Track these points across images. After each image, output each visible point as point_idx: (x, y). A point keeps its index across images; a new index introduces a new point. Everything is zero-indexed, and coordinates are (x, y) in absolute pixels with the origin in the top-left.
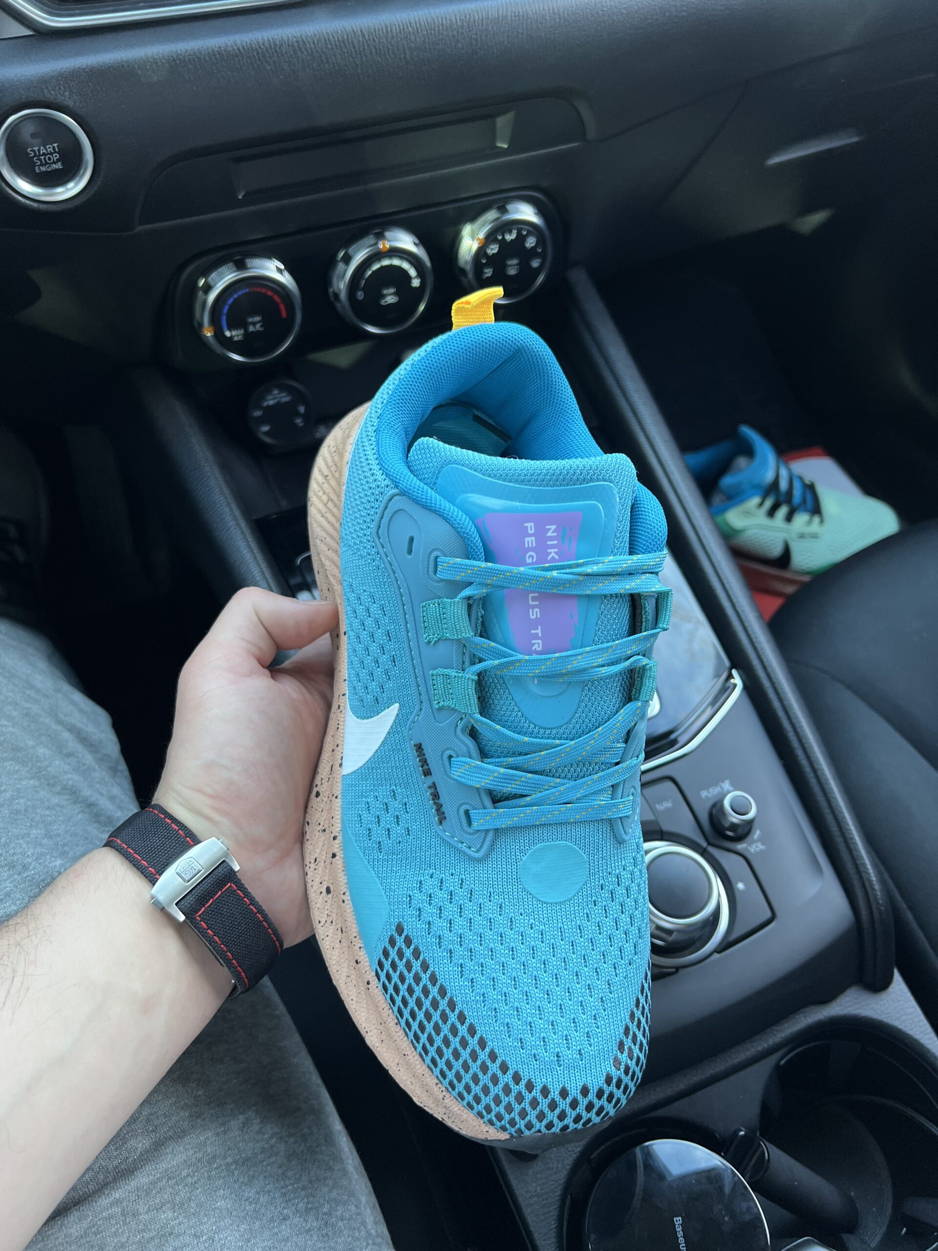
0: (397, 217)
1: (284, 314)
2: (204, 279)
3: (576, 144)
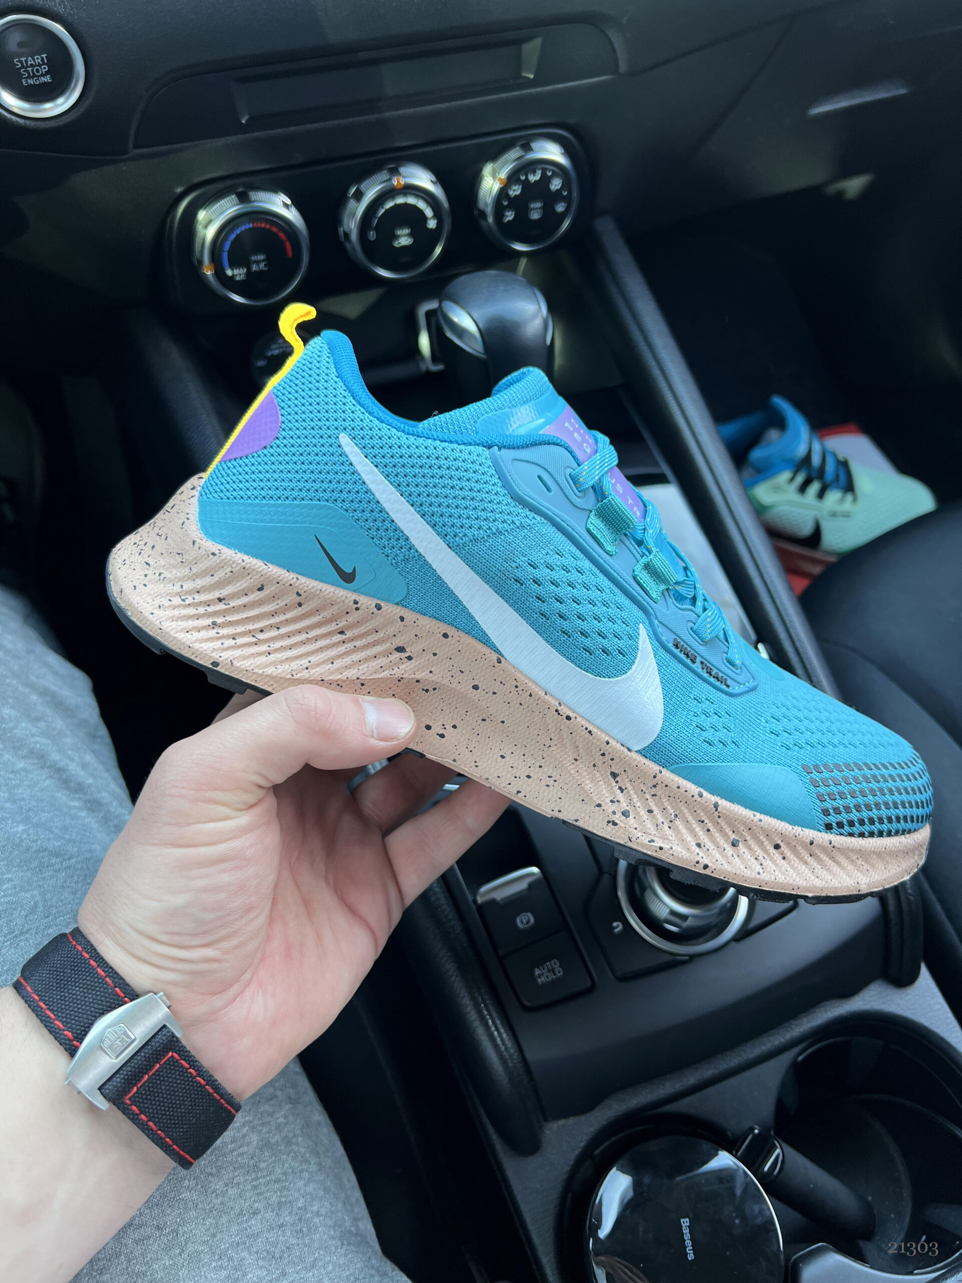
0: (413, 152)
1: (290, 253)
2: (205, 212)
3: (607, 77)
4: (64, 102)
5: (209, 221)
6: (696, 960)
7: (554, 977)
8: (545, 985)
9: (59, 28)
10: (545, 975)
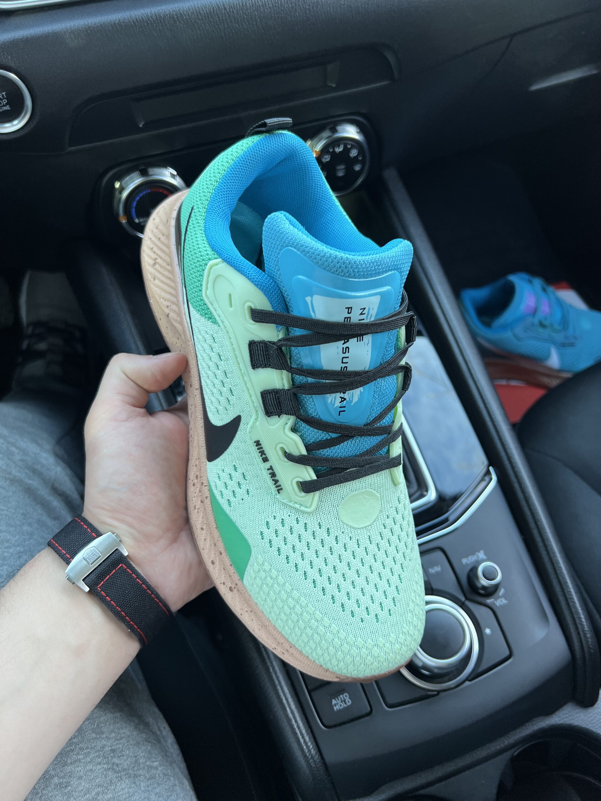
2: (119, 184)
3: (386, 83)
4: (20, 122)
5: (122, 189)
6: (442, 694)
7: (345, 706)
8: (339, 711)
9: (13, 76)
10: (339, 704)
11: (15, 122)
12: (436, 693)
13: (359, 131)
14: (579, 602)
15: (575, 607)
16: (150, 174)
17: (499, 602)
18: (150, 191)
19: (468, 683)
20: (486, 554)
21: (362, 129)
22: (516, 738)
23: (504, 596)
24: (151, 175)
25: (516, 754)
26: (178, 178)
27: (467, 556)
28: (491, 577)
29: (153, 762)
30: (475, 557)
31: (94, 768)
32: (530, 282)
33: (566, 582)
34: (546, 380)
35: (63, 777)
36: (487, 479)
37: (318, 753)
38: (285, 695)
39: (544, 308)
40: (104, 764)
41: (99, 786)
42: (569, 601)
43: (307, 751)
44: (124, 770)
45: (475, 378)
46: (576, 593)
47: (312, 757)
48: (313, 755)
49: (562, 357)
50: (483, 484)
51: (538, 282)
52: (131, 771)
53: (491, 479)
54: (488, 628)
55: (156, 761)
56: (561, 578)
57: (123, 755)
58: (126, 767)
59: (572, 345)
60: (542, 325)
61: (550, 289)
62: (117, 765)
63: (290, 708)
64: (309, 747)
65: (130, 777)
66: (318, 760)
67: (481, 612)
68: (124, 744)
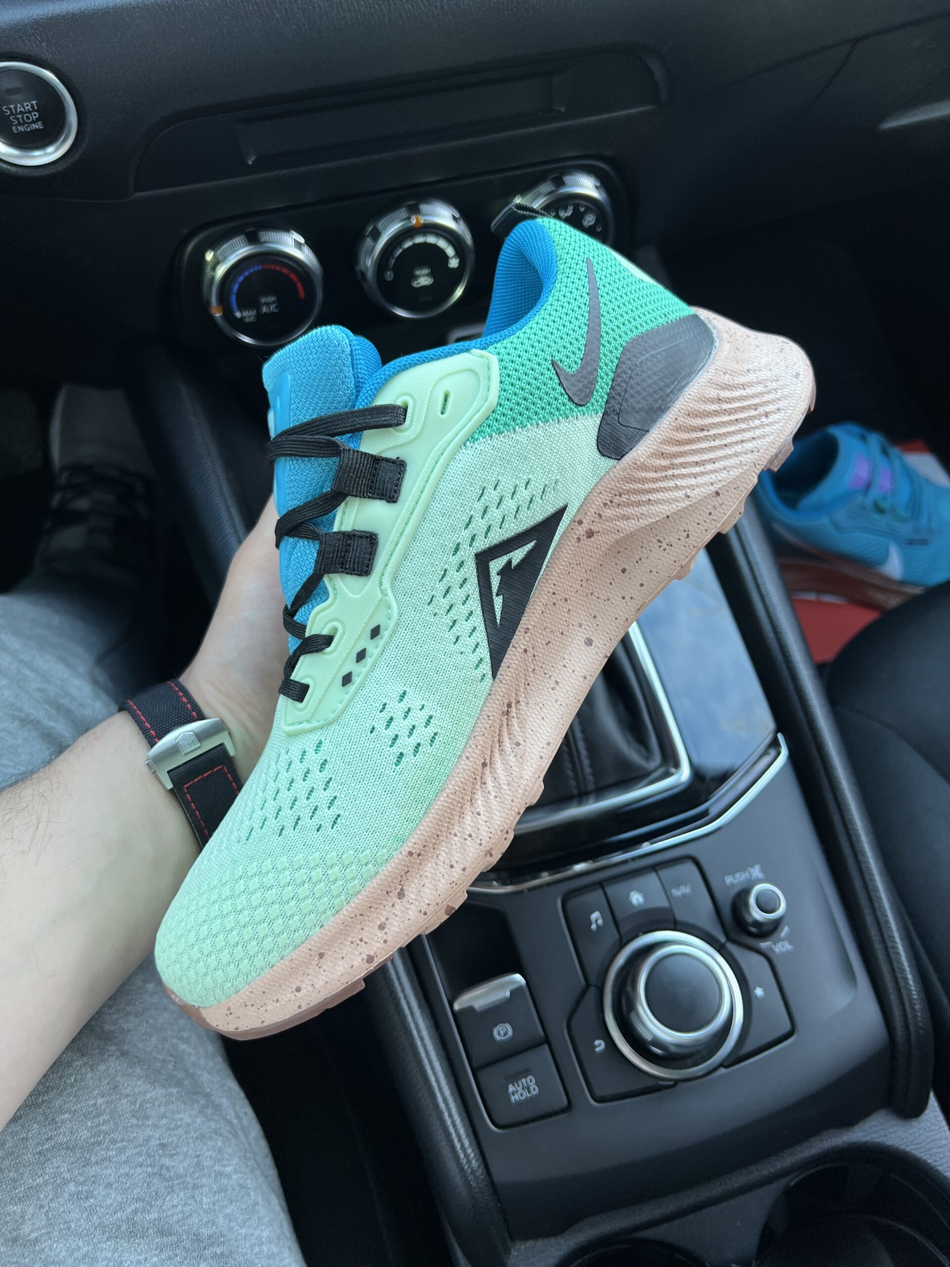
0: (437, 187)
1: (302, 294)
2: (213, 253)
3: (647, 108)
4: (57, 150)
5: (217, 263)
6: (681, 1086)
7: (529, 1095)
8: (519, 1103)
9: (49, 75)
10: (519, 1093)
11: (50, 149)
12: (672, 1083)
13: (598, 184)
14: (906, 953)
15: (900, 962)
16: (263, 240)
17: (779, 947)
18: (260, 268)
19: (722, 1071)
20: (763, 871)
21: (604, 183)
22: (793, 1160)
23: (789, 938)
24: (265, 242)
25: (793, 1183)
26: (306, 249)
27: (733, 873)
28: (769, 908)
29: (224, 1166)
30: (747, 874)
31: (132, 1171)
32: (863, 438)
33: (887, 922)
34: (879, 597)
35: (82, 1184)
36: (773, 752)
37: (482, 1166)
38: (435, 1073)
39: (882, 483)
40: (147, 1166)
41: (138, 1199)
42: (891, 950)
43: (464, 1161)
44: (178, 1177)
45: (763, 590)
46: (902, 939)
47: (472, 1171)
48: (475, 1169)
49: (907, 561)
50: (766, 760)
51: (875, 440)
52: (189, 1179)
53: (779, 753)
54: (760, 987)
55: (229, 1165)
56: (879, 914)
57: (178, 1154)
58: (181, 1171)
59: (924, 542)
60: (879, 509)
61: (895, 451)
62: (168, 1169)
63: (442, 1093)
64: (469, 1155)
65: (186, 1188)
66: (482, 1177)
67: (752, 962)
68: (181, 1137)
